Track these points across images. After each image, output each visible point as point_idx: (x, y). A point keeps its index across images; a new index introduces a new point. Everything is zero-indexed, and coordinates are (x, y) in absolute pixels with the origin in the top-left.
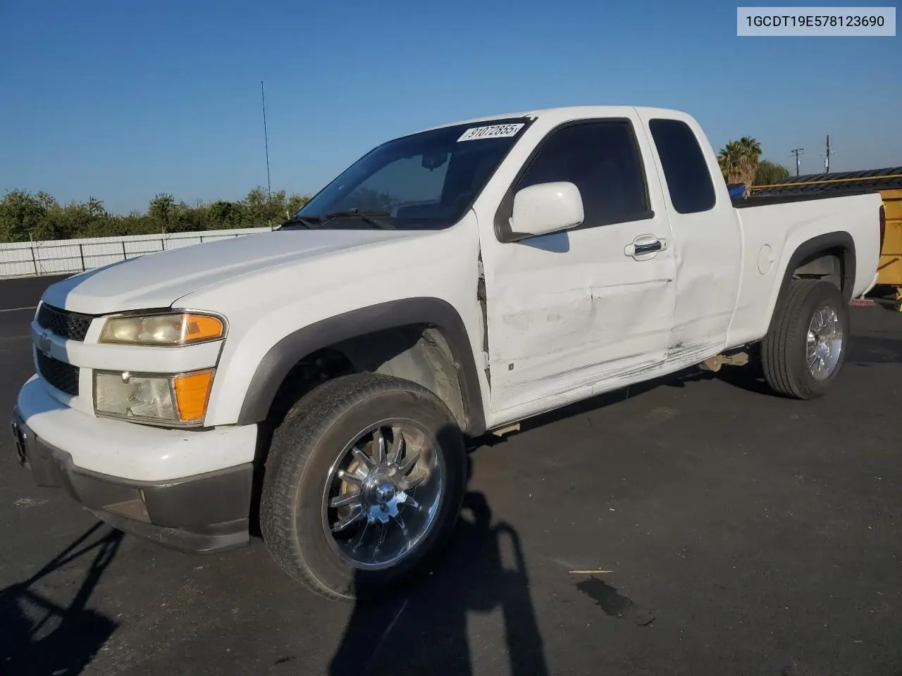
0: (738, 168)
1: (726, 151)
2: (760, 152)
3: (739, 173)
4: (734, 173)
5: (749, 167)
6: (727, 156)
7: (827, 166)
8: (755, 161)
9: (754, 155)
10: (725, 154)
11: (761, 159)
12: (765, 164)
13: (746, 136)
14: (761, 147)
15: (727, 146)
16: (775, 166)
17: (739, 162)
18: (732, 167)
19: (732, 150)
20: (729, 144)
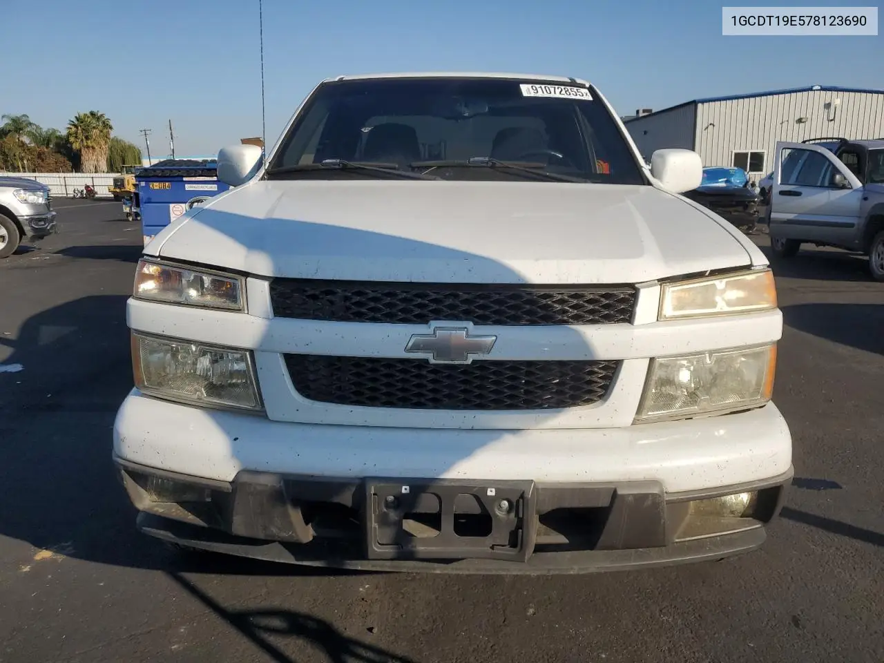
0: (91, 142)
1: (76, 123)
2: (111, 128)
3: (93, 148)
4: (88, 147)
5: (103, 143)
6: (77, 128)
7: (172, 148)
8: (107, 136)
9: (105, 131)
10: (76, 126)
11: (113, 134)
12: (116, 141)
13: (95, 111)
14: (111, 123)
15: (76, 117)
16: (127, 144)
17: (91, 136)
18: (85, 141)
19: (82, 122)
20: (78, 116)
